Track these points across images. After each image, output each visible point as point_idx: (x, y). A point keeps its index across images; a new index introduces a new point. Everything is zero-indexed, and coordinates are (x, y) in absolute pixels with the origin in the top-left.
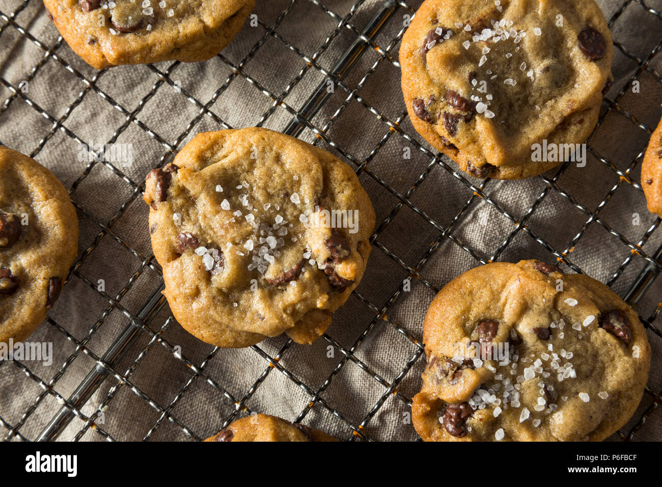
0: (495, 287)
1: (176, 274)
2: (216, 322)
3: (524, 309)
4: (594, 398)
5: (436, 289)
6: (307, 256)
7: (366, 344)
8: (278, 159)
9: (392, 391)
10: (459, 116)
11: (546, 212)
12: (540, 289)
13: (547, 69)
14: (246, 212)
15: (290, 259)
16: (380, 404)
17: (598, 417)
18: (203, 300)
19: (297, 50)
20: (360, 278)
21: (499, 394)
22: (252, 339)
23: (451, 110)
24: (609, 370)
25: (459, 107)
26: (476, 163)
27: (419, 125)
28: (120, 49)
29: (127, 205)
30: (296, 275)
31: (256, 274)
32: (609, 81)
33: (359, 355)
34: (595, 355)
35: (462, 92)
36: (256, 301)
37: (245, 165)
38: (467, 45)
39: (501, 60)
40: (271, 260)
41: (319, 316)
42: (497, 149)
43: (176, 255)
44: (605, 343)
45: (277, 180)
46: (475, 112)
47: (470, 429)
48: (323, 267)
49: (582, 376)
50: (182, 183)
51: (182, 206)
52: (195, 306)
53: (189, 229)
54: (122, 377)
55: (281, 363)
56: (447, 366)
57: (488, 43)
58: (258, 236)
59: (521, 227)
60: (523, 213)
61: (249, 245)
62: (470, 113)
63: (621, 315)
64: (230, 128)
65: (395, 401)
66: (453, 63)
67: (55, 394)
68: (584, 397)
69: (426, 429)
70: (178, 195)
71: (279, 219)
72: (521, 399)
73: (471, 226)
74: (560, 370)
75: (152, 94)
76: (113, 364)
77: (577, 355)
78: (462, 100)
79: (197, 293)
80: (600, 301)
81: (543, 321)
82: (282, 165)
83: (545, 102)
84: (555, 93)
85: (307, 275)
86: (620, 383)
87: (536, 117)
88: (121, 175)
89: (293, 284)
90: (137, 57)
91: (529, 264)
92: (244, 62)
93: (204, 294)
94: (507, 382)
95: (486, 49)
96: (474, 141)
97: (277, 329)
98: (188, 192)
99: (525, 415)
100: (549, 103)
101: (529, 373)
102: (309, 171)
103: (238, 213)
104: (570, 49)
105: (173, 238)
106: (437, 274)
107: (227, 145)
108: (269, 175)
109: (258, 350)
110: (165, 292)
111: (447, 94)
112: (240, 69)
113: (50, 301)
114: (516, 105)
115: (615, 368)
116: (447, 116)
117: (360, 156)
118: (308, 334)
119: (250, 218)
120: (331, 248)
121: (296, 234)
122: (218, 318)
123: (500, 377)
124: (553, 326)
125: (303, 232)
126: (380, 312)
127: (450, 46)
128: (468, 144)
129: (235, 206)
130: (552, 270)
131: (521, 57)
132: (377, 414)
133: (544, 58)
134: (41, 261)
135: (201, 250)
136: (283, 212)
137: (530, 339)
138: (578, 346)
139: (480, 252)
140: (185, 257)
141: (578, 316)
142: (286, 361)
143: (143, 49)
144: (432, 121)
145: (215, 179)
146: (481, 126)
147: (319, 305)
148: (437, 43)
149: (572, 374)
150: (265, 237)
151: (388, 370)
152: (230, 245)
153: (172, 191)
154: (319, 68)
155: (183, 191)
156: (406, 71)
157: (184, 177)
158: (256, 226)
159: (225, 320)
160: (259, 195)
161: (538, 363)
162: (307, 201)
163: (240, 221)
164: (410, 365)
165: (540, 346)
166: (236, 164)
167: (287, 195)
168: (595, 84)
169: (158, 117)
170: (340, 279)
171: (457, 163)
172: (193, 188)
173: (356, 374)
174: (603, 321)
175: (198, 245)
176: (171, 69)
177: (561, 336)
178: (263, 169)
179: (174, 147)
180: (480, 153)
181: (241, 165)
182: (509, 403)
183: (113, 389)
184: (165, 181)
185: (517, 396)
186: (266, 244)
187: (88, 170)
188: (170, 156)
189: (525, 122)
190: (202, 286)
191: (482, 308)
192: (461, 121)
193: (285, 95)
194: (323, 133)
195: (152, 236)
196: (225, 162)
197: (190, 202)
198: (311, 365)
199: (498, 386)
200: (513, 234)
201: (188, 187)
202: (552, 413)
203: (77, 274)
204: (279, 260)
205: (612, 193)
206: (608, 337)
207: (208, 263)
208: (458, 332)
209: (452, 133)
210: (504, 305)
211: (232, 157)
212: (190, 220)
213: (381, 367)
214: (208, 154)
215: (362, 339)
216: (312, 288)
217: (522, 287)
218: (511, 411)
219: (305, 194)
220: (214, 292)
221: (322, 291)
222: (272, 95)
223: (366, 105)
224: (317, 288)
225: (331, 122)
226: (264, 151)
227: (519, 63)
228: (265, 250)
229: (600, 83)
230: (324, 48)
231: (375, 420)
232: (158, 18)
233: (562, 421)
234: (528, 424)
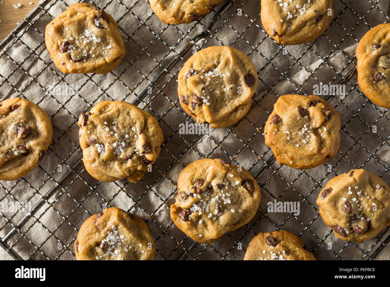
0: (205, 168)
1: (87, 153)
2: (100, 172)
3: (214, 176)
4: (236, 211)
5: (184, 167)
6: (136, 150)
7: (157, 185)
8: (128, 114)
9: (165, 203)
10: (197, 103)
11: (228, 141)
12: (220, 170)
13: (231, 88)
14: (115, 132)
15: (129, 151)
16: (159, 208)
17: (238, 219)
18: (96, 163)
19: (140, 72)
20: (155, 161)
21: (201, 207)
22: (114, 179)
23: (194, 101)
24: (244, 202)
25: (197, 100)
26: (202, 121)
27: (183, 105)
28: (73, 68)
29: (72, 125)
30: (131, 157)
31: (116, 156)
32: (255, 94)
33: (154, 189)
34: (239, 196)
35: (198, 95)
36: (116, 165)
37: (116, 115)
38: (202, 77)
39: (214, 83)
40: (122, 151)
41: (139, 173)
42: (209, 117)
43: (88, 146)
44: (243, 192)
45: (127, 121)
46: (202, 103)
47: (190, 219)
48: (141, 155)
49: (233, 203)
50: (92, 120)
51: (92, 128)
52: (93, 165)
53: (93, 137)
54: (64, 189)
55: (124, 189)
56: (183, 195)
57: (210, 77)
58: (118, 142)
59: (218, 146)
60: (220, 141)
61: (115, 145)
62: (201, 103)
63: (250, 182)
64: (113, 100)
65: (165, 207)
66: (196, 83)
67: (39, 193)
68: (233, 211)
69: (174, 217)
70: (90, 124)
71: (127, 136)
72: (209, 209)
73: (200, 144)
74: (225, 200)
75: (84, 84)
76: (61, 184)
77: (232, 195)
78: (198, 98)
79: (94, 161)
80: (243, 176)
81: (220, 182)
82: (130, 116)
83: (230, 100)
84: (234, 97)
85: (135, 157)
86: (247, 207)
87: (226, 106)
88: (70, 114)
89: (130, 160)
90: (80, 71)
91: (218, 160)
92: (120, 75)
93: (97, 161)
94: (204, 203)
95: (209, 79)
96: (201, 113)
97: (123, 176)
98: (94, 123)
99: (210, 215)
100: (231, 101)
101: (213, 200)
102: (139, 119)
103: (112, 133)
104: (241, 82)
105: (87, 140)
106: (185, 161)
107: (110, 107)
108: (125, 119)
109: (116, 183)
110: (83, 159)
111: (193, 94)
112: (118, 78)
113: (40, 159)
114: (219, 101)
115: (246, 201)
116: (192, 103)
117: (161, 114)
118: (134, 179)
119: (116, 135)
120: (144, 148)
121: (133, 142)
122: (101, 171)
123: (202, 201)
124: (224, 184)
125: (135, 142)
126: (163, 173)
127: (196, 77)
128: (199, 114)
129: (111, 130)
130: (226, 163)
131: (222, 83)
132: (158, 211)
133: (230, 84)
134: (38, 144)
135: (97, 145)
136: (128, 133)
137: (215, 188)
138: (233, 192)
139: (202, 154)
140: (91, 147)
141: (234, 181)
142: (126, 188)
143: (82, 68)
144: (187, 104)
145: (104, 119)
146: (204, 108)
147: (139, 169)
148: (191, 75)
149: (229, 202)
150: (121, 142)
151: (164, 195)
152: (108, 144)
153: (88, 122)
154: (148, 80)
155: (92, 123)
156: (179, 84)
157: (93, 118)
158: (118, 138)
159: (104, 171)
160: (120, 126)
161: (217, 197)
162: (138, 130)
163: (112, 136)
164: (172, 194)
165: (218, 191)
166: (113, 114)
167: (131, 127)
168: (248, 96)
169: (87, 92)
170: (147, 160)
171: (196, 120)
172: (96, 122)
173: (152, 196)
174: (243, 183)
175: (96, 143)
176: (92, 76)
177: (227, 188)
178: (123, 117)
179: (91, 105)
180: (203, 117)
182: (205, 211)
183: (61, 194)
184: (86, 118)
185: (208, 208)
186: (121, 145)
187: (58, 111)
188: (89, 109)
189: (222, 107)
190: (97, 158)
191: (199, 175)
192: (197, 105)
193: (134, 89)
194: (147, 105)
195: (80, 138)
196: (109, 113)
197: (95, 127)
198: (135, 191)
199: (201, 204)
200: (215, 148)
201: (94, 121)
202: (221, 215)
203: (51, 150)
204: (125, 151)
205: (254, 136)
206: (244, 189)
207: (99, 150)
208: (189, 183)
209: (194, 109)
210: (207, 175)
211: (112, 111)
212: (94, 133)
213: (161, 194)
214: (103, 110)
215: (155, 183)
216: (137, 163)
217: (214, 169)
218: (205, 213)
219: (137, 128)
220: (101, 161)
221: (140, 164)
222: (130, 89)
223: (164, 95)
224: (138, 163)
225: (151, 100)
226: (123, 110)
227: (221, 85)
228: (120, 147)
229: (251, 95)
230: (151, 72)
231: (157, 213)
232: (88, 57)
233: (224, 219)
234: (211, 219)
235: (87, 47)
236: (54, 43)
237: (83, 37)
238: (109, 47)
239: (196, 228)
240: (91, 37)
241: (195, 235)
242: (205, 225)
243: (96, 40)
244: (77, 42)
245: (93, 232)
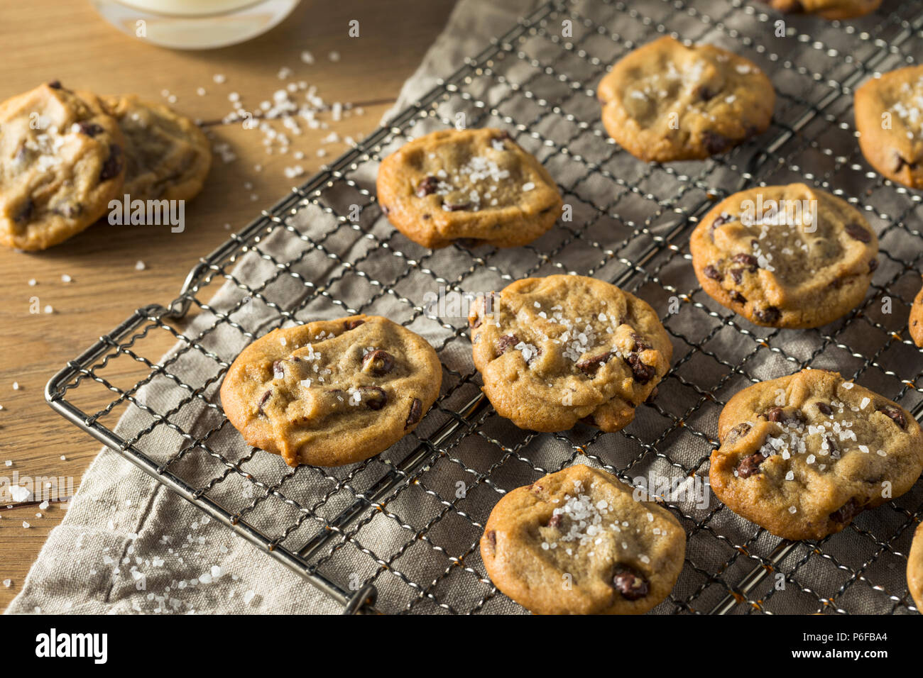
0: (782, 385)
1: (496, 369)
2: (533, 397)
3: (807, 394)
4: (874, 453)
6: (613, 350)
8: (587, 291)
10: (744, 269)
13: (818, 244)
15: (599, 351)
17: (879, 468)
18: (522, 381)
21: (787, 441)
23: (737, 266)
24: (887, 441)
25: (743, 262)
26: (760, 307)
27: (709, 286)
28: (451, 221)
30: (605, 359)
31: (569, 364)
34: (874, 431)
35: (745, 252)
36: (569, 382)
37: (559, 295)
39: (778, 236)
40: (583, 351)
42: (778, 290)
43: (495, 355)
44: (882, 422)
45: (587, 304)
46: (757, 266)
47: (762, 469)
48: (628, 356)
49: (862, 440)
51: (504, 318)
52: (514, 387)
53: (510, 332)
56: (739, 427)
58: (572, 334)
61: (564, 338)
62: (754, 266)
66: (737, 235)
68: (864, 449)
69: (722, 484)
70: (501, 310)
71: (589, 328)
72: (807, 448)
74: (842, 433)
77: (856, 426)
78: (745, 257)
79: (515, 378)
81: (824, 400)
82: (591, 295)
83: (819, 268)
84: (828, 261)
85: (614, 361)
86: (898, 450)
87: (812, 277)
89: (602, 365)
93: (523, 377)
94: (793, 435)
95: (766, 229)
96: (758, 286)
98: (510, 309)
99: (811, 459)
100: (823, 269)
101: (813, 432)
103: (553, 320)
104: (838, 235)
105: (495, 341)
107: (543, 284)
108: (580, 300)
111: (733, 256)
115: (892, 440)
116: (733, 271)
118: (614, 415)
120: (636, 338)
121: (604, 339)
122: (535, 394)
123: (786, 431)
124: (833, 404)
125: (610, 339)
127: (734, 224)
128: (753, 289)
129: (551, 316)
131: (796, 237)
133: (816, 237)
135: (521, 346)
136: (592, 325)
137: (813, 412)
138: (857, 421)
140: (505, 355)
143: (471, 220)
144: (720, 278)
145: (533, 300)
146: (763, 276)
147: (625, 385)
148: (724, 223)
149: (853, 437)
150: (578, 335)
152: (546, 339)
154: (620, 258)
155: (504, 307)
158: (569, 327)
159: (542, 393)
160: (571, 313)
161: (821, 427)
162: (612, 319)
163: (556, 323)
165: (822, 417)
166: (552, 293)
167: (595, 316)
168: (861, 253)
170: (643, 365)
171: (744, 317)
172: (514, 305)
174: (878, 407)
175: (517, 343)
177: (842, 412)
178: (575, 298)
180: (763, 297)
181: (555, 294)
182: (796, 450)
185: (803, 444)
186: (578, 339)
189: (804, 280)
190: (521, 371)
191: (768, 401)
192: (746, 272)
195: (475, 346)
196: (541, 293)
197: (511, 315)
199: (785, 436)
201: (510, 303)
202: (836, 459)
204: (590, 351)
206: (884, 417)
207: (526, 355)
208: (750, 413)
209: (739, 281)
210: (790, 394)
211: (547, 290)
212: (511, 326)
214: (526, 289)
216: (619, 371)
217: (804, 377)
218: (798, 456)
219: (610, 316)
220: (532, 374)
221: (628, 377)
223: (662, 284)
224: (623, 371)
226: (575, 285)
227: (795, 240)
228: (577, 343)
230: (623, 247)
232: (484, 204)
233: (843, 467)
234: (815, 467)
235: (479, 188)
236: (403, 184)
237: (468, 170)
238: (528, 187)
239: (781, 493)
240: (488, 169)
241: (780, 511)
242: (801, 483)
243: (497, 175)
244: (456, 179)
245: (529, 502)
